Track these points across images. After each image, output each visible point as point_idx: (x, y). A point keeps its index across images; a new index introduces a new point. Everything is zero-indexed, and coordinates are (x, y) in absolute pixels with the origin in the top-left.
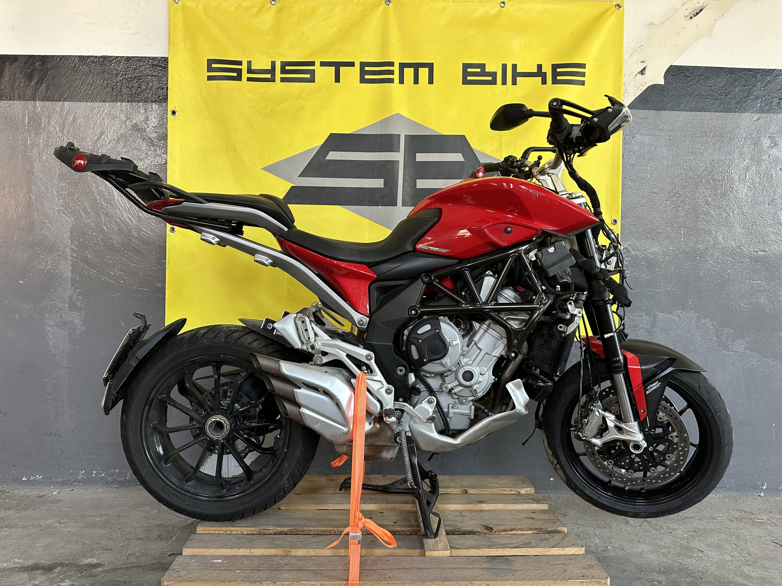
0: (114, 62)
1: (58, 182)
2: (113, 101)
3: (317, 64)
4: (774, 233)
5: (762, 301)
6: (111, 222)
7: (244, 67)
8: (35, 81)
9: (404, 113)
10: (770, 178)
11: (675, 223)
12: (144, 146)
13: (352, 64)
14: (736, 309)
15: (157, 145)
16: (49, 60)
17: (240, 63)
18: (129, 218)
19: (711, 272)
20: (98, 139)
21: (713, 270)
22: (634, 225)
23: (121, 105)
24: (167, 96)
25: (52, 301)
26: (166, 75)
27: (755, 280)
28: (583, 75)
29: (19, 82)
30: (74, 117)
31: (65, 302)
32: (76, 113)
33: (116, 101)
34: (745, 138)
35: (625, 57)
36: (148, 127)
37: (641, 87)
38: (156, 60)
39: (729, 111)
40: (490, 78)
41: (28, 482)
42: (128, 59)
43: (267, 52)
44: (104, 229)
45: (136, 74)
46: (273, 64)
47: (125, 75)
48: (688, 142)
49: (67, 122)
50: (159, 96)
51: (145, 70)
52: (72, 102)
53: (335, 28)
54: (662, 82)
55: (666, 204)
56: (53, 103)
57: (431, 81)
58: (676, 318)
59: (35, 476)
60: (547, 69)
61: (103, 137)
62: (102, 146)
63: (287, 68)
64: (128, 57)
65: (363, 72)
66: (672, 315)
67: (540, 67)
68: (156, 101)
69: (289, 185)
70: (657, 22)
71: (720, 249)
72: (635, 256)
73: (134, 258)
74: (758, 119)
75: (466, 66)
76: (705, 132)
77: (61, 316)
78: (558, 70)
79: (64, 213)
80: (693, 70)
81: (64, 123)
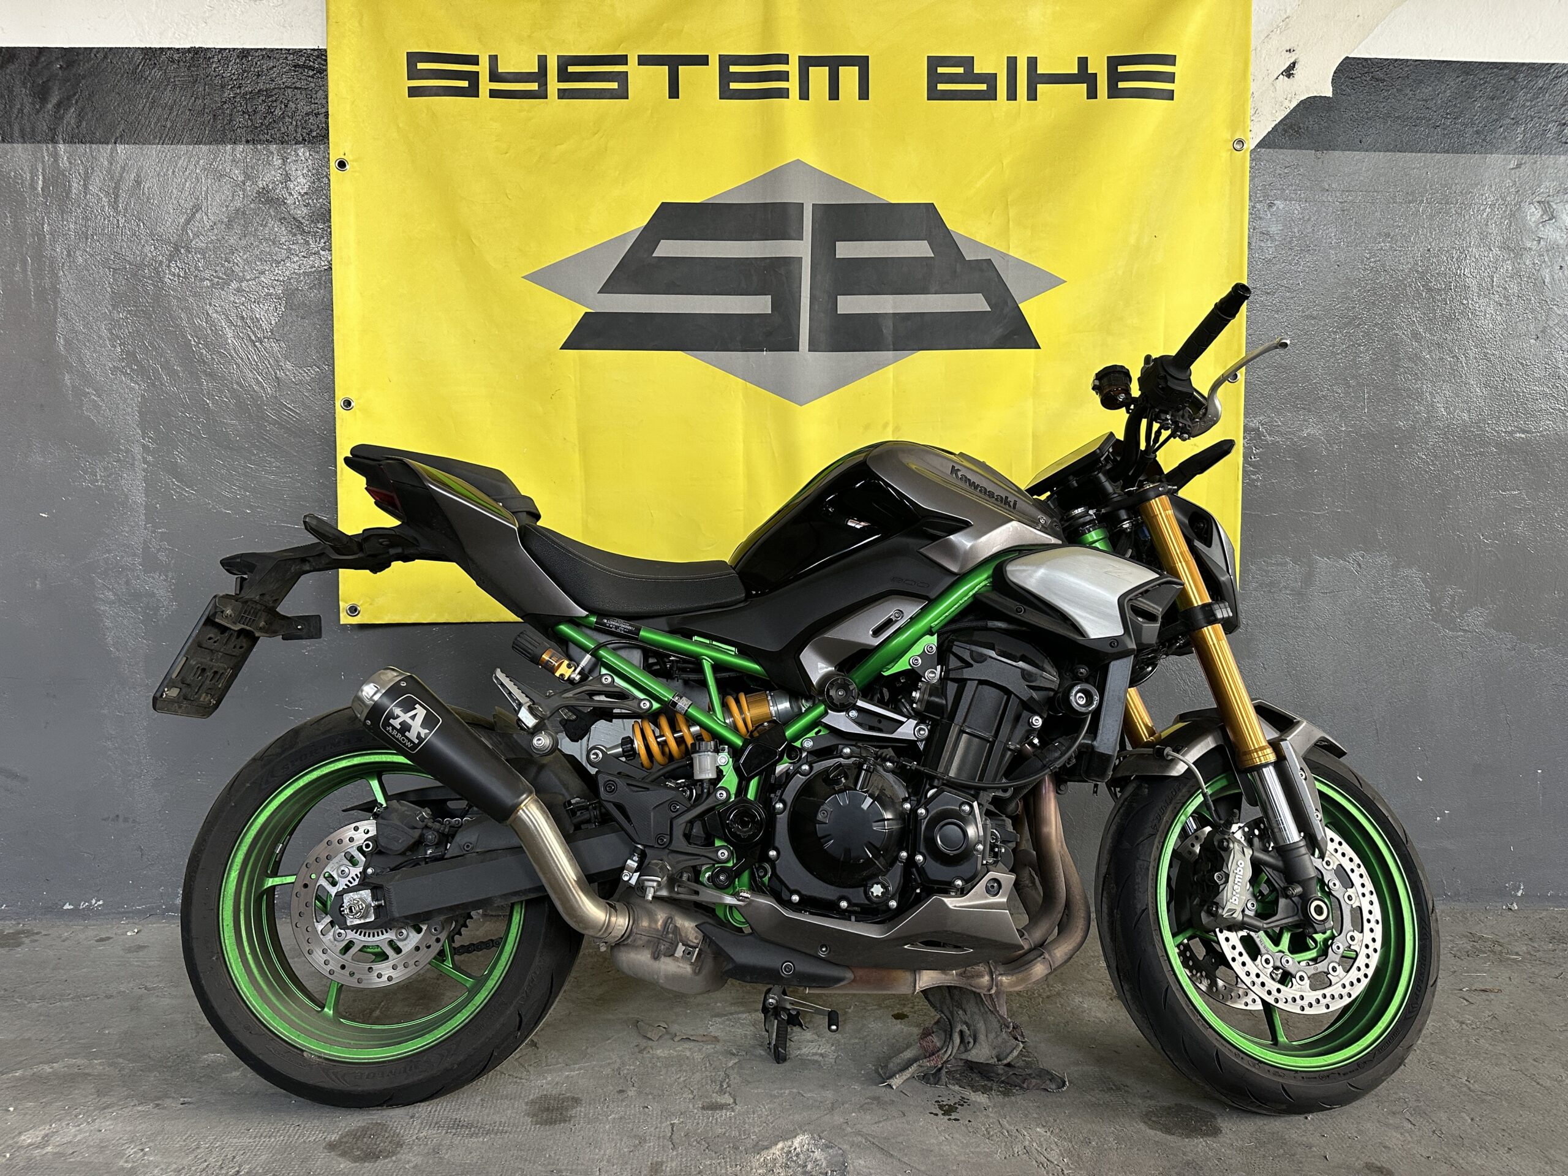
0: (216, 59)
1: (109, 310)
2: (216, 142)
3: (633, 60)
4: (1545, 395)
5: (1520, 529)
6: (221, 391)
7: (483, 69)
8: (54, 100)
9: (812, 160)
10: (1539, 285)
11: (1352, 378)
12: (282, 232)
13: (703, 60)
14: (1469, 546)
15: (309, 232)
16: (81, 57)
17: (474, 60)
18: (258, 382)
19: (1421, 474)
20: (188, 222)
21: (1426, 471)
22: (1271, 383)
23: (234, 150)
24: (327, 129)
25: (109, 552)
26: (324, 87)
27: (1508, 490)
28: (1170, 78)
29: (22, 105)
30: (138, 176)
31: (135, 555)
32: (142, 167)
33: (223, 141)
34: (1492, 206)
35: (1253, 43)
36: (291, 194)
37: (1286, 103)
38: (301, 56)
39: (1460, 149)
40: (984, 87)
41: (75, 913)
42: (244, 53)
43: (529, 36)
44: (208, 404)
45: (261, 86)
46: (542, 61)
47: (240, 87)
48: (1378, 214)
49: (124, 187)
50: (311, 131)
51: (279, 75)
52: (132, 146)
54: (1329, 93)
55: (1334, 339)
56: (94, 146)
57: (864, 94)
58: (1353, 568)
59: (89, 901)
60: (1098, 67)
61: (198, 216)
62: (196, 235)
63: (571, 69)
64: (243, 49)
65: (726, 77)
66: (1345, 560)
67: (1083, 62)
68: (304, 140)
69: (582, 310)
71: (1439, 429)
72: (1272, 444)
73: (270, 463)
74: (1519, 166)
75: (934, 62)
76: (1413, 193)
77: (127, 583)
78: (1121, 69)
79: (125, 374)
80: (1391, 67)
81: (117, 187)
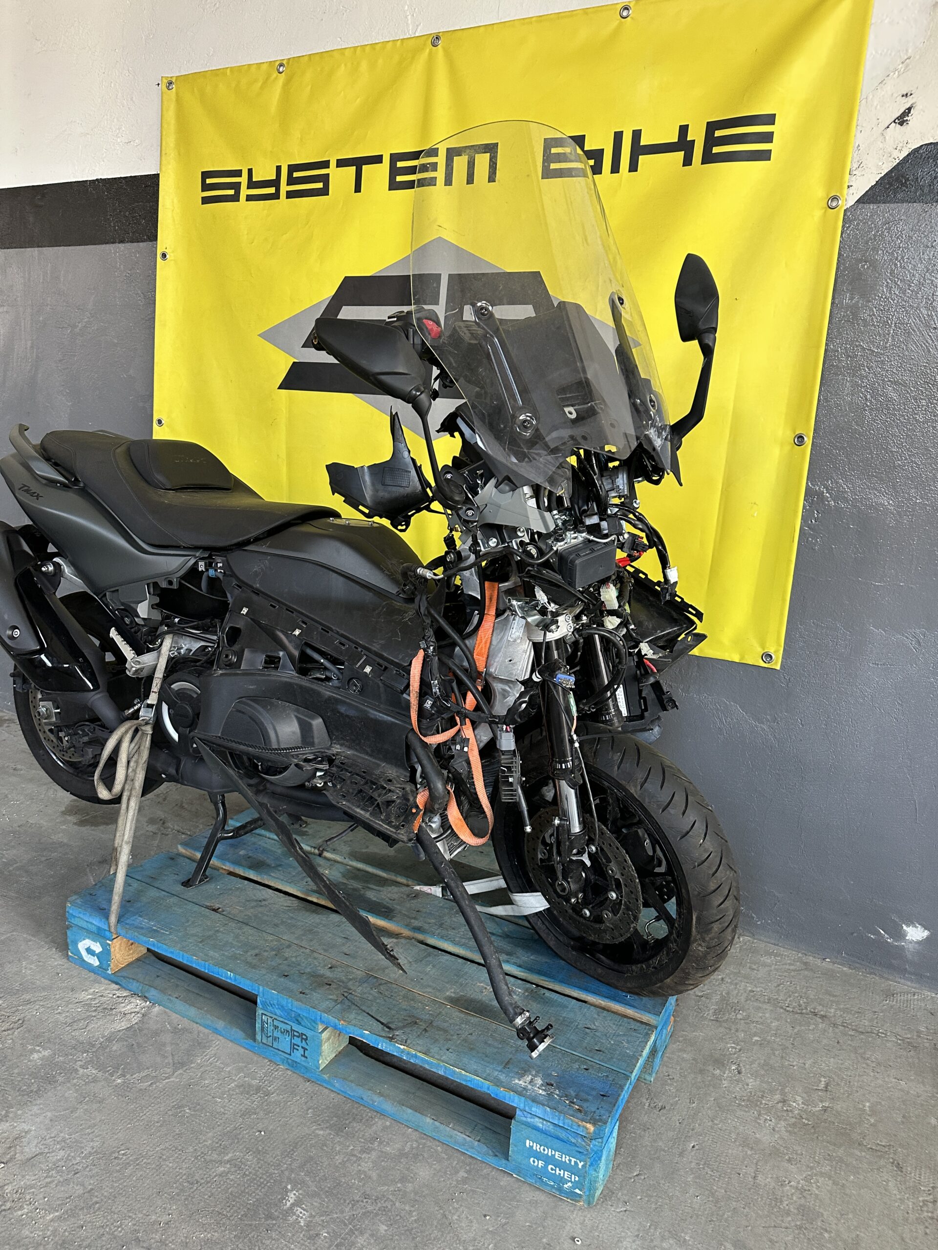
9: (451, 236)
13: (378, 159)
17: (238, 173)
24: (157, 230)
26: (157, 200)
37: (896, 154)
38: (147, 180)
43: (273, 152)
50: (150, 232)
53: (359, 99)
58: (911, 644)
60: (697, 135)
69: (291, 360)
72: (837, 510)
78: (718, 133)
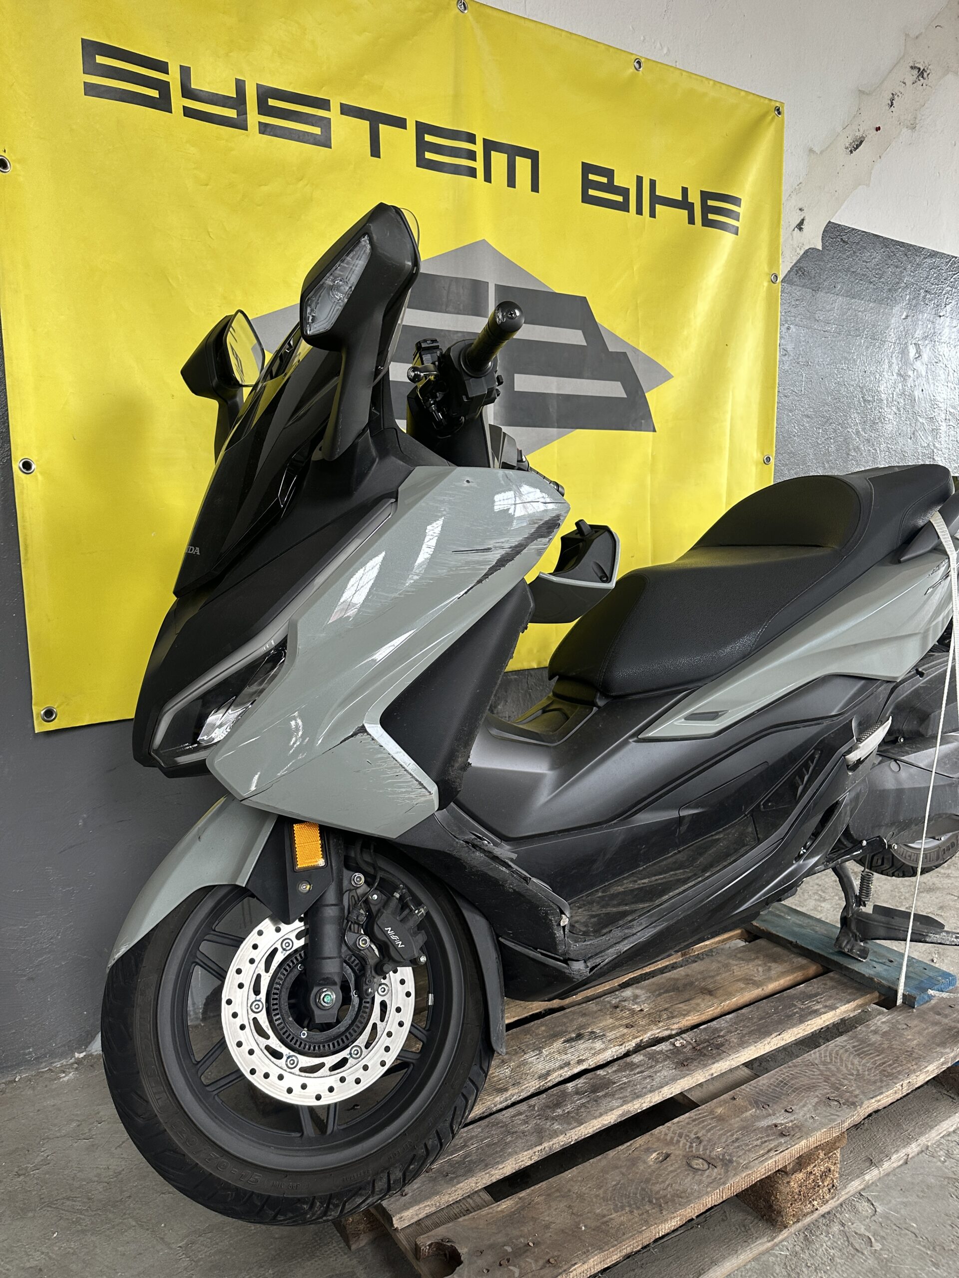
3: (335, 107)
7: (174, 80)
9: (493, 242)
10: (913, 401)
13: (402, 123)
17: (164, 67)
28: (736, 216)
34: (894, 344)
35: (783, 199)
37: (798, 251)
39: (881, 301)
40: (620, 199)
43: (226, 54)
46: (240, 86)
48: (842, 343)
53: (365, 34)
54: (819, 245)
57: (535, 188)
60: (694, 198)
63: (272, 102)
65: (421, 145)
67: (685, 191)
70: (817, 149)
74: (907, 317)
75: (587, 168)
76: (859, 329)
78: (709, 202)
80: (850, 234)
